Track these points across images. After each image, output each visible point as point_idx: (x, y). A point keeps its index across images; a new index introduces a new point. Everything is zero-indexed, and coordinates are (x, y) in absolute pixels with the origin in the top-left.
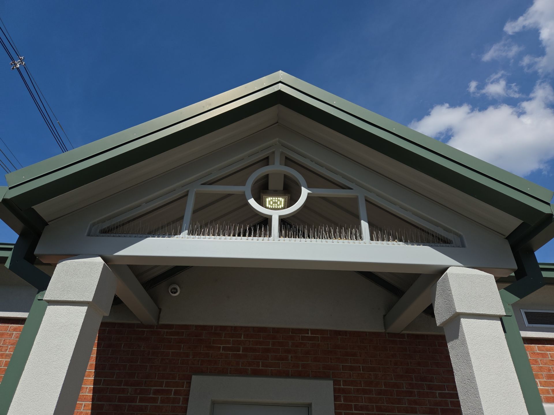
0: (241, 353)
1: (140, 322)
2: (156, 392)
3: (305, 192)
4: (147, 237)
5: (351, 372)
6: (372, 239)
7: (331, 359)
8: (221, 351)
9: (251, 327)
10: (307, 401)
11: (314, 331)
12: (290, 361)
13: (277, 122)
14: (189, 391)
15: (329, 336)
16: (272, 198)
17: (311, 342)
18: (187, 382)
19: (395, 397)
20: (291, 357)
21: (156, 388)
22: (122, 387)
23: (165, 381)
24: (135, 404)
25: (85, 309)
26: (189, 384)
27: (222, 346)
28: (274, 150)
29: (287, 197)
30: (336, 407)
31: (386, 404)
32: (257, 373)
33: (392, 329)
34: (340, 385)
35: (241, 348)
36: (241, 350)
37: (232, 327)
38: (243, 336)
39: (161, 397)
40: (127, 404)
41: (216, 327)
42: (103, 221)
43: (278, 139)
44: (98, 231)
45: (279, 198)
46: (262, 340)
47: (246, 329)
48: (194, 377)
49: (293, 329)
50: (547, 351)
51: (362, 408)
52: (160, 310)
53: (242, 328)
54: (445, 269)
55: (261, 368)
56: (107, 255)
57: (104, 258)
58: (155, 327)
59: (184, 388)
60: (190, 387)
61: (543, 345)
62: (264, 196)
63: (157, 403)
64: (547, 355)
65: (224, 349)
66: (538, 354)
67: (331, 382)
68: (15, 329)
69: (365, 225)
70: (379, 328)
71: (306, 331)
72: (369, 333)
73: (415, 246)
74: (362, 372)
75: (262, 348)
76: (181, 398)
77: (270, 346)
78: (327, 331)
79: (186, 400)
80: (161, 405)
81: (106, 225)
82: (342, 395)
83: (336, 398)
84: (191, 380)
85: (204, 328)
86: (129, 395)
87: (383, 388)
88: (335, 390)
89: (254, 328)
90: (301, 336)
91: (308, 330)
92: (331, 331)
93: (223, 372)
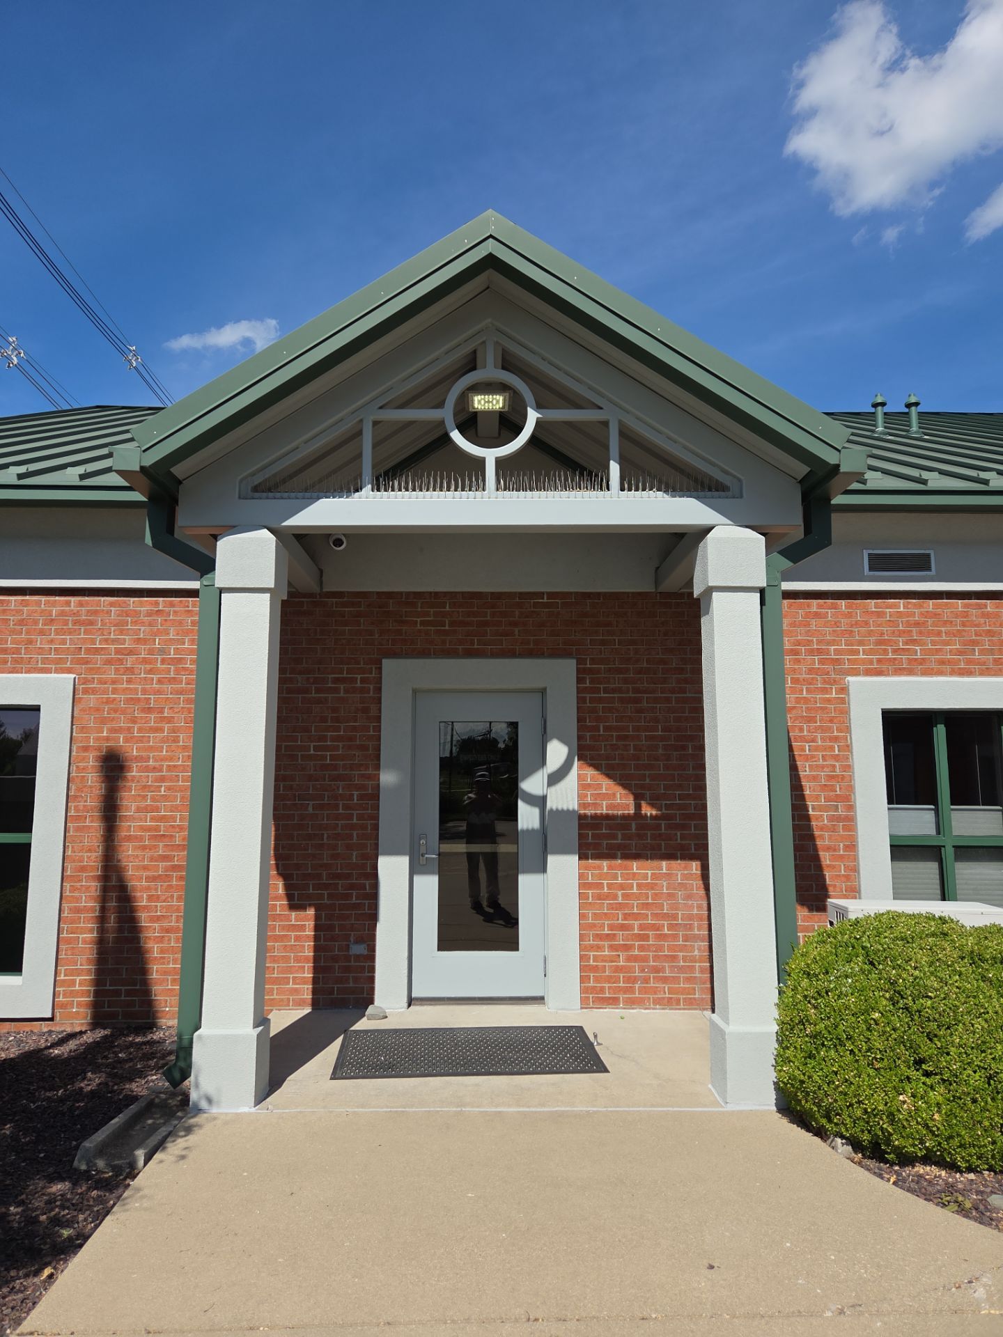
0: (447, 628)
1: (294, 590)
2: (336, 680)
3: (533, 416)
4: (319, 498)
5: (603, 647)
6: (622, 489)
7: (575, 632)
8: (418, 627)
9: (459, 593)
10: (540, 685)
11: (551, 595)
12: (517, 637)
13: (488, 288)
14: (381, 678)
15: (573, 600)
16: (483, 397)
17: (547, 610)
18: (376, 668)
19: (660, 676)
20: (519, 631)
21: (334, 676)
22: (288, 676)
23: (345, 667)
24: (310, 695)
25: (267, 596)
26: (380, 669)
27: (419, 620)
28: (484, 339)
29: (508, 394)
30: (579, 691)
31: (645, 685)
32: (470, 654)
33: (662, 588)
34: (586, 664)
35: (447, 622)
36: (447, 625)
37: (431, 593)
38: (448, 605)
39: (344, 687)
40: (300, 696)
41: (408, 594)
42: (253, 474)
43: (489, 320)
44: (250, 488)
45: (494, 397)
46: (475, 609)
47: (452, 595)
48: (384, 661)
49: (521, 593)
50: (887, 608)
51: (614, 691)
52: (321, 571)
53: (445, 594)
54: (708, 529)
55: (476, 647)
56: (274, 526)
57: (270, 530)
58: (318, 596)
59: (373, 675)
60: (381, 673)
61: (884, 601)
62: (470, 395)
63: (340, 693)
64: (884, 613)
65: (423, 623)
66: (873, 612)
67: (574, 661)
68: (112, 604)
69: (614, 469)
70: (648, 587)
71: (541, 595)
72: (633, 593)
73: (678, 499)
74: (617, 646)
75: (477, 621)
76: (372, 687)
77: (489, 618)
78: (571, 593)
79: (379, 690)
80: (345, 695)
81: (258, 479)
82: (588, 677)
83: (579, 680)
84: (381, 664)
85: (389, 595)
86: (299, 685)
87: (645, 665)
88: (578, 670)
89: (463, 593)
90: (534, 602)
91: (543, 593)
92: (576, 593)
93: (424, 654)
